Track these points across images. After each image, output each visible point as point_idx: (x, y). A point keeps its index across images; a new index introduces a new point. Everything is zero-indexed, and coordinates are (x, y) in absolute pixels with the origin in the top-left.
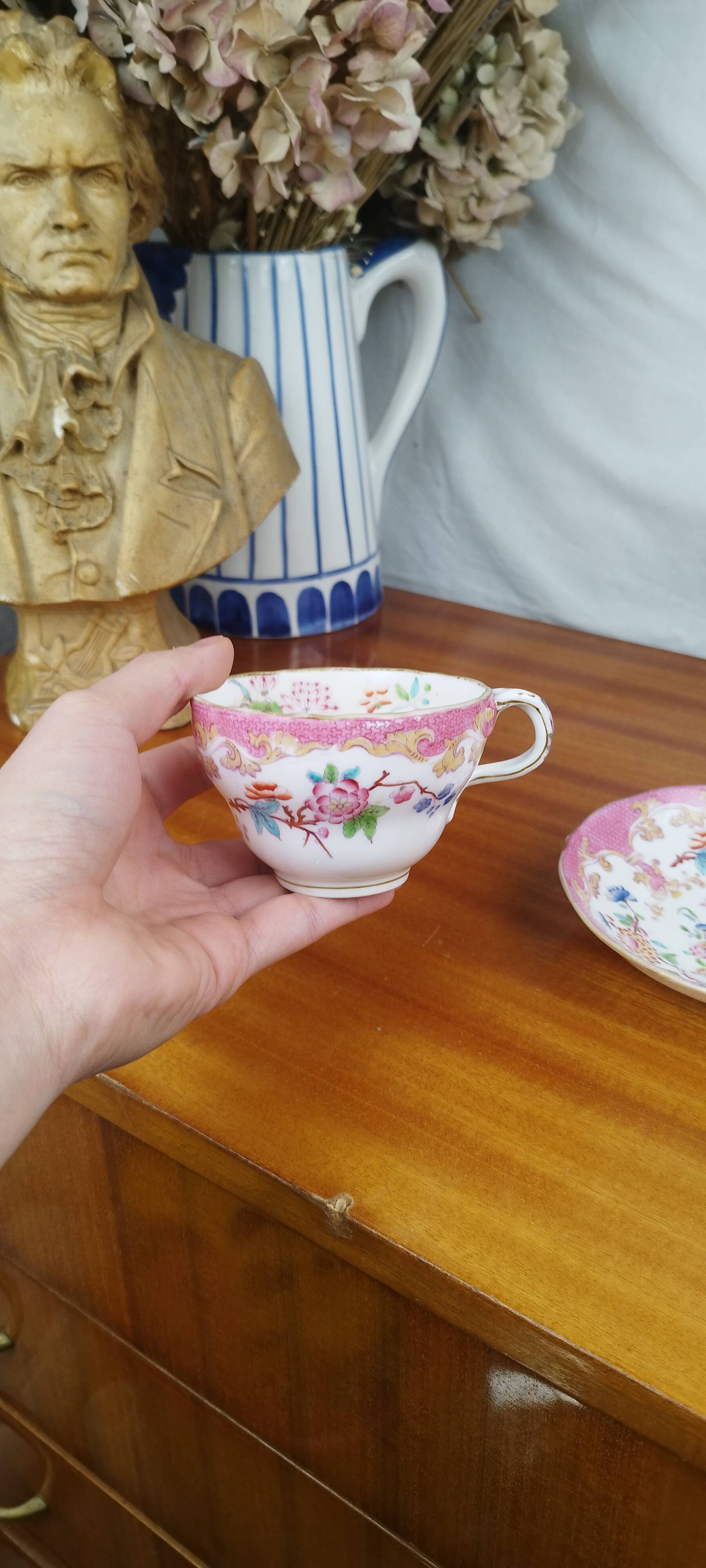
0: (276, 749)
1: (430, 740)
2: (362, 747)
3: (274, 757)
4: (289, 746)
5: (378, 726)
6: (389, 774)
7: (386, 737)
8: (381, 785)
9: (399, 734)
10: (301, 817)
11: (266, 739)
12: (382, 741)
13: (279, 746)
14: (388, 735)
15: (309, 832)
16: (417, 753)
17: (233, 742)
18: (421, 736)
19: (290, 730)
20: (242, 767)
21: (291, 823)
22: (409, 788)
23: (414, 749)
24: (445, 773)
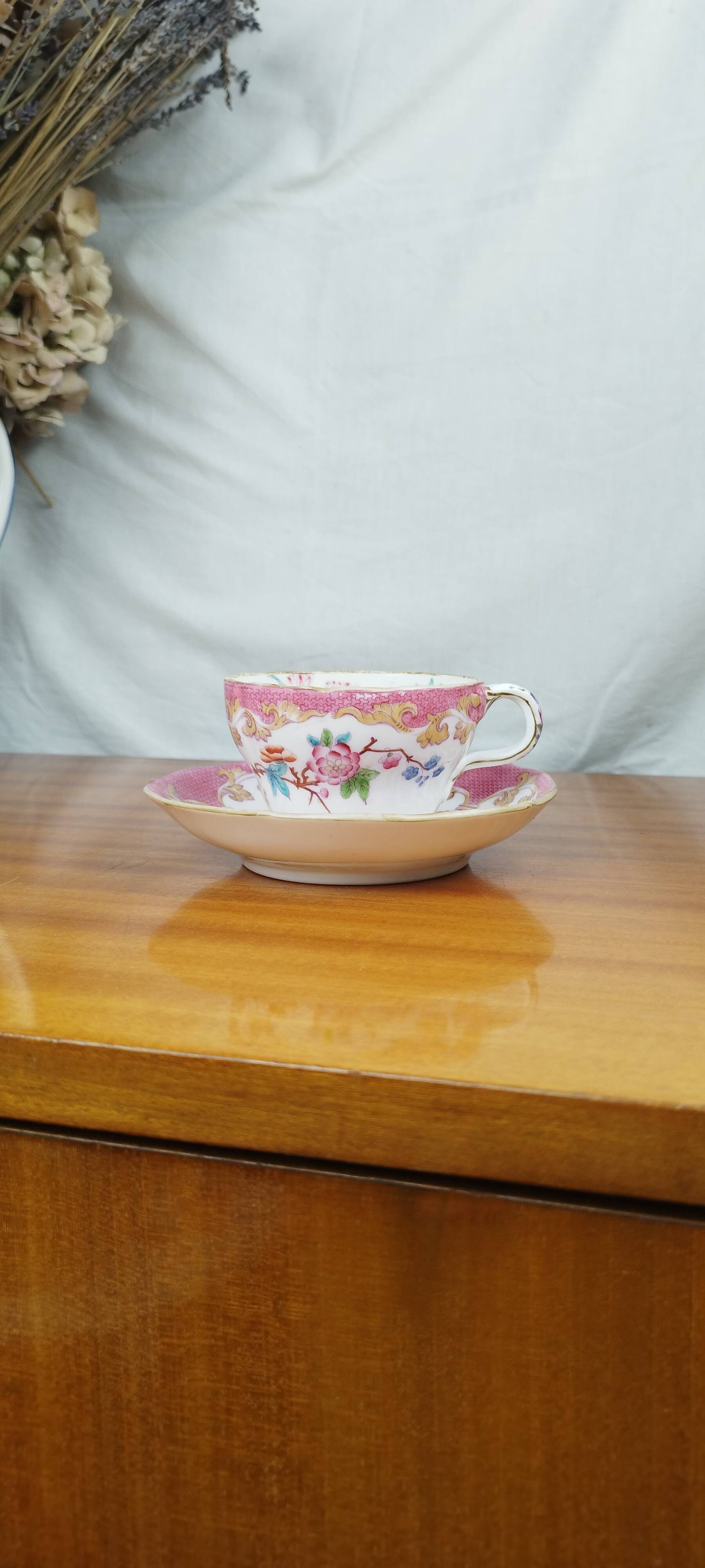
0: (283, 716)
1: (413, 713)
2: (353, 715)
3: (280, 723)
4: (293, 713)
5: (366, 698)
6: (376, 741)
7: (373, 707)
8: (370, 750)
9: (385, 705)
10: (305, 778)
11: (275, 708)
12: (369, 711)
13: (285, 713)
14: (374, 705)
15: (312, 792)
16: (401, 724)
17: (250, 711)
18: (405, 709)
19: (293, 699)
20: (257, 734)
21: (298, 784)
22: (396, 755)
23: (399, 720)
24: (429, 745)
